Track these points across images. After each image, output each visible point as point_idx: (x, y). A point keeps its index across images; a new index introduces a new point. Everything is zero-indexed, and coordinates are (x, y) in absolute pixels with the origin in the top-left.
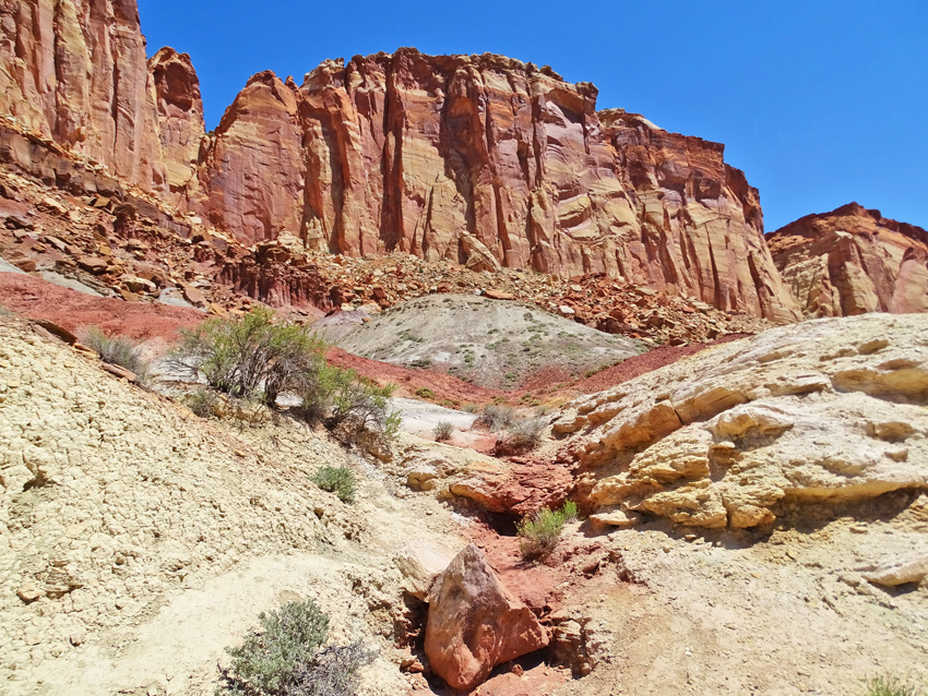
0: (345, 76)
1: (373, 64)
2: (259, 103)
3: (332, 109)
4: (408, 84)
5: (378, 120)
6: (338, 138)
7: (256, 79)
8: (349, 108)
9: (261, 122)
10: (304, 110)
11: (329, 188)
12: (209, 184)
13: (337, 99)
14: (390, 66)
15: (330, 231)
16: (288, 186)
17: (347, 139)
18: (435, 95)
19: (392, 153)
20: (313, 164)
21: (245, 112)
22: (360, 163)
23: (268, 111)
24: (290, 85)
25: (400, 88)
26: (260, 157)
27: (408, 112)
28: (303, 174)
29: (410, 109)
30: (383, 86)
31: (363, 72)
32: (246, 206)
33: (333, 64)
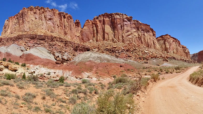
0: (97, 18)
1: (101, 16)
2: (87, 24)
3: (96, 23)
4: (106, 18)
5: (102, 23)
6: (97, 26)
7: (86, 21)
8: (98, 22)
9: (87, 26)
10: (93, 23)
11: (96, 33)
12: (82, 35)
13: (96, 21)
14: (103, 16)
15: (96, 39)
16: (91, 34)
17: (98, 26)
18: (110, 19)
19: (104, 28)
20: (94, 31)
21: (85, 25)
22: (100, 29)
23: (88, 25)
24: (91, 21)
25: (105, 19)
26: (87, 31)
27: (106, 22)
28: (93, 32)
29: (106, 21)
30: (103, 19)
31: (100, 17)
32: (86, 37)
33: (96, 17)
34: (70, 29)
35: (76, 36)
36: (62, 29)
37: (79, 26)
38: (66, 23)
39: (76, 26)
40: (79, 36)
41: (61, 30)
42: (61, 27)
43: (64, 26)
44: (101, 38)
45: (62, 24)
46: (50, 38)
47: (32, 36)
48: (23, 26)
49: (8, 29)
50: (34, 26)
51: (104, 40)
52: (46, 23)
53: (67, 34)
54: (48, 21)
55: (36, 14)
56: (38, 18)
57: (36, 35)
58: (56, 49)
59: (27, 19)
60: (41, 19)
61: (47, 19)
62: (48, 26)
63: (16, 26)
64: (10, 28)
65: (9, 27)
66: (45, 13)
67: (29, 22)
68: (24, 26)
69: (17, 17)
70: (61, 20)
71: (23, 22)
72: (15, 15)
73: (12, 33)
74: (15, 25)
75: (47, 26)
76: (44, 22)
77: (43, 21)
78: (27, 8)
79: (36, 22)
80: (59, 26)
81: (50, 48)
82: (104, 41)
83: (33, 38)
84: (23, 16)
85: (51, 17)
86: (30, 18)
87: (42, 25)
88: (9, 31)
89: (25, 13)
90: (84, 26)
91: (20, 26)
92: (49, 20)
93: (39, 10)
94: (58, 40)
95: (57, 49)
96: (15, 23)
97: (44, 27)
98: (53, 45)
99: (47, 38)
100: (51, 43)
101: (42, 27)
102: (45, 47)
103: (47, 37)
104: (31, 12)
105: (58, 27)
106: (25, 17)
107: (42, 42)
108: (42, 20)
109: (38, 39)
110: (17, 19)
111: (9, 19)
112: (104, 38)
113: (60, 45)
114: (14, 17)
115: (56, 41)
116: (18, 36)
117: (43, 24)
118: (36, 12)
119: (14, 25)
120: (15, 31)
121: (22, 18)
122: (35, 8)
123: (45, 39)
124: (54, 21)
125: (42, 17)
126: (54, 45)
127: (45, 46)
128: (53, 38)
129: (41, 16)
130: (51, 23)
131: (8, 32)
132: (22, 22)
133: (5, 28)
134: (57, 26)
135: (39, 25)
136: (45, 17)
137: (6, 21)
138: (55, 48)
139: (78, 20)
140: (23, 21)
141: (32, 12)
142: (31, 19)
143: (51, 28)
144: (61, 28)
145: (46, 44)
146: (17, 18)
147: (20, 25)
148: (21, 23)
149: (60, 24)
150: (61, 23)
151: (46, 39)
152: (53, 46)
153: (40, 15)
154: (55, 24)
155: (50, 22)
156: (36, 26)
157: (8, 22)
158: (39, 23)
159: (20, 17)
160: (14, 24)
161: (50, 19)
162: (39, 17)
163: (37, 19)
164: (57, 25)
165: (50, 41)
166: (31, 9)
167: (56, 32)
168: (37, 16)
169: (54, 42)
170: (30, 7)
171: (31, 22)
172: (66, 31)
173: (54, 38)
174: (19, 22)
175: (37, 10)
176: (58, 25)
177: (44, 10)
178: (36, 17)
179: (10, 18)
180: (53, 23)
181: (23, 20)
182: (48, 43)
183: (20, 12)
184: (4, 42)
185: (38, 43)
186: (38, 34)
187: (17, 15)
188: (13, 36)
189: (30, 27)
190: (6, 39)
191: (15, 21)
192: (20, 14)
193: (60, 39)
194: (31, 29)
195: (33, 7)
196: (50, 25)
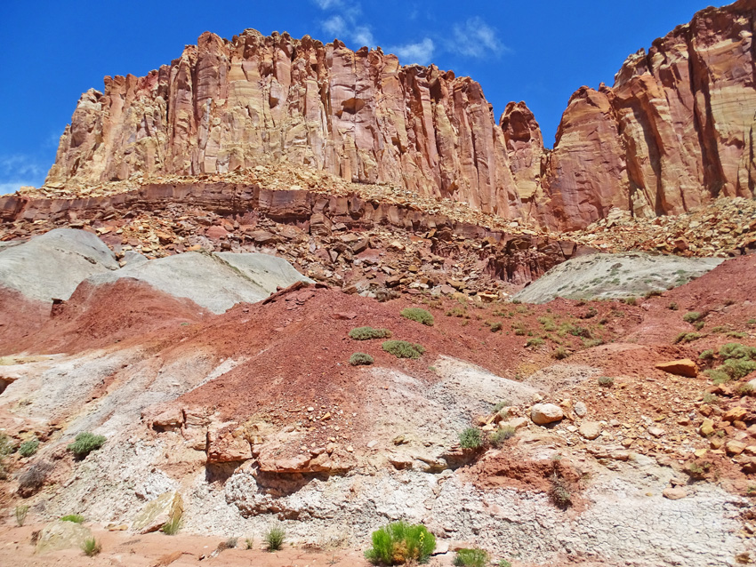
0: (647, 62)
1: (672, 40)
2: (579, 114)
3: (639, 95)
4: (709, 41)
5: (684, 85)
6: (647, 115)
7: (573, 98)
8: (655, 88)
9: (581, 129)
10: (617, 104)
11: (648, 161)
13: (643, 84)
14: (687, 34)
15: (653, 198)
16: (611, 171)
17: (656, 114)
18: (740, 39)
19: (703, 110)
20: (630, 146)
21: (569, 126)
22: (672, 130)
23: (586, 119)
24: (602, 90)
25: (701, 49)
26: (584, 156)
27: (712, 67)
28: (622, 157)
29: (716, 63)
30: (686, 54)
31: (662, 51)
32: (579, 197)
33: (635, 57)
34: (471, 160)
35: (512, 197)
36: (424, 160)
37: (527, 138)
38: (447, 129)
39: (507, 137)
40: (532, 199)
41: (420, 167)
42: (418, 149)
43: (438, 144)
44: (694, 186)
45: (425, 133)
46: (344, 210)
47: (227, 193)
48: (194, 141)
49: (94, 149)
50: (258, 145)
51: (715, 194)
52: (330, 129)
53: (456, 188)
54: (339, 115)
55: (275, 75)
56: (282, 98)
57: (254, 191)
58: (368, 268)
59: (220, 102)
60: (301, 105)
61: (336, 104)
62: (339, 149)
63: (149, 135)
64: (109, 147)
65: (100, 138)
66: (323, 71)
67: (231, 120)
68: (203, 143)
69: (164, 84)
70: (419, 110)
71: (198, 116)
72: (154, 74)
73: (116, 179)
74: (146, 128)
75: (332, 145)
76: (317, 122)
77: (313, 117)
78: (226, 42)
79: (270, 124)
80: (404, 142)
81: (332, 269)
82: (721, 200)
83: (234, 207)
84: (201, 80)
85: (360, 96)
86: (240, 98)
87: (308, 142)
88: (99, 164)
89: (215, 68)
90: (563, 127)
91: (177, 140)
92: (346, 115)
93: (293, 57)
94: (394, 217)
95: (375, 268)
96: (145, 120)
97: (319, 150)
98: (355, 248)
99: (320, 206)
100: (345, 238)
101: (307, 153)
102: (300, 260)
103: (320, 201)
104: (245, 63)
105: (402, 150)
106: (212, 89)
107: (289, 230)
108: (304, 114)
109: (267, 216)
110: (160, 98)
111: (108, 88)
112: (714, 180)
113: (401, 247)
114: (146, 84)
115: (381, 224)
116: (141, 194)
117: (309, 133)
118: (274, 62)
119: (139, 128)
120: (137, 168)
121: (189, 96)
122: (270, 40)
123: (308, 217)
124: (379, 115)
125: (304, 96)
126: (362, 249)
127: (300, 255)
128: (363, 210)
129: (302, 90)
130: (358, 130)
131: (94, 168)
132: (193, 120)
133: (73, 140)
134: (396, 148)
135: (290, 143)
136: (325, 95)
137: (84, 96)
138: (367, 264)
139: (522, 105)
140: (196, 114)
141: (252, 66)
142: (245, 101)
143: (355, 160)
144: (418, 158)
145: (312, 247)
146: (165, 92)
147: (174, 136)
148: (186, 125)
149: (412, 132)
150: (415, 128)
151: (318, 217)
152: (356, 253)
153: (297, 84)
154: (380, 137)
155: (349, 125)
156: (272, 144)
157: (99, 104)
158: (285, 126)
159: (182, 86)
160: (135, 120)
161: (352, 107)
162: (291, 97)
163: (277, 108)
164: (390, 141)
165: (343, 226)
166: (247, 48)
167: (388, 179)
168: (280, 90)
169: (365, 235)
170: (245, 34)
171: (242, 119)
172: (449, 170)
173: (370, 208)
174: (171, 119)
175: (282, 53)
176: (396, 142)
177: (318, 55)
178: (274, 95)
179: (118, 81)
180: (372, 130)
181: (199, 104)
182: (325, 239)
183: (185, 57)
184: (31, 221)
185: (262, 235)
186: (272, 187)
187: (161, 73)
188: (110, 193)
189: (234, 152)
190: (55, 207)
191: (147, 104)
192: (181, 69)
193: (407, 212)
194: (238, 161)
195: (259, 38)
196: (352, 140)
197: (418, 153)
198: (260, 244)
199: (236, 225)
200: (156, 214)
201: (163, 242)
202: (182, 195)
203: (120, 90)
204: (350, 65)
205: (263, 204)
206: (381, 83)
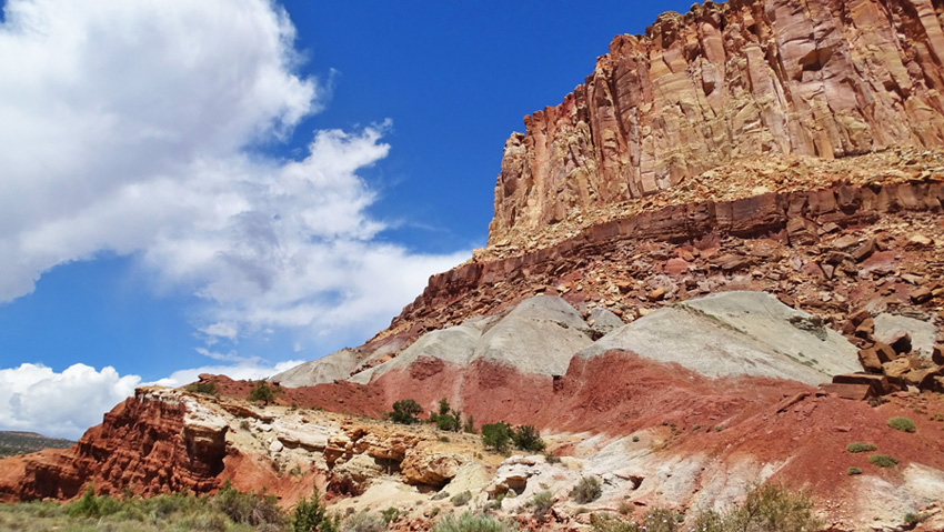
42: (930, 86)
45: (936, 61)
46: (831, 204)
47: (678, 217)
48: (625, 161)
49: (528, 193)
50: (700, 144)
52: (789, 99)
54: (798, 78)
55: (704, 56)
56: (719, 80)
57: (709, 208)
58: (881, 280)
59: (646, 108)
60: (744, 80)
61: (790, 66)
62: (808, 120)
63: (577, 165)
64: (540, 188)
65: (531, 182)
66: (765, 30)
67: (661, 124)
68: (636, 159)
69: (583, 106)
70: (917, 32)
71: (625, 131)
72: (570, 98)
73: (554, 221)
74: (574, 159)
75: (795, 119)
76: (770, 96)
77: (763, 91)
78: (639, 38)
79: (709, 115)
80: (905, 84)
81: (830, 289)
83: (689, 231)
84: (621, 90)
85: (823, 45)
86: (668, 96)
87: (762, 124)
88: (535, 209)
89: (633, 72)
91: (608, 163)
92: (808, 74)
93: (721, 26)
94: (908, 199)
95: (890, 279)
96: (571, 151)
97: (779, 129)
98: (857, 254)
99: (796, 207)
100: (840, 243)
101: (765, 137)
102: (785, 284)
103: (795, 202)
104: (666, 54)
105: (904, 94)
106: (634, 97)
107: (762, 246)
108: (751, 89)
109: (731, 235)
110: (581, 122)
111: (529, 128)
113: (926, 241)
114: (564, 111)
115: (890, 212)
116: (586, 237)
117: (762, 116)
118: (700, 41)
119: (566, 161)
120: (573, 204)
121: (611, 111)
122: (690, 16)
123: (784, 225)
124: (856, 58)
125: (746, 68)
126: (868, 255)
127: (783, 277)
128: (858, 201)
129: (742, 61)
130: (830, 89)
131: (530, 214)
132: (620, 136)
133: (506, 189)
134: (893, 94)
135: (739, 131)
136: (773, 59)
137: (508, 142)
138: (878, 274)
140: (622, 128)
141: (675, 55)
142: (675, 98)
143: (834, 129)
144: (932, 98)
145: (796, 263)
146: (584, 114)
147: (603, 159)
148: (613, 145)
149: (915, 67)
150: (918, 59)
151: (796, 222)
152: (859, 260)
153: (734, 56)
154: (865, 87)
155: (816, 86)
156: (716, 139)
157: (523, 146)
158: (729, 112)
159: (602, 102)
160: (560, 153)
161: (814, 63)
162: (729, 75)
163: (715, 92)
164: (882, 88)
165: (833, 226)
166: (664, 36)
168: (712, 71)
169: (869, 233)
170: (659, 21)
171: (675, 120)
173: (868, 194)
174: (595, 140)
175: (708, 27)
176: (892, 86)
177: (754, 13)
178: (708, 79)
179: (537, 118)
180: (851, 82)
181: (624, 117)
182: (814, 249)
183: (599, 70)
184: (492, 285)
185: (730, 260)
186: (729, 197)
187: (577, 95)
188: (554, 242)
189: (674, 160)
190: (508, 267)
191: (569, 133)
192: (597, 85)
193: (928, 188)
194: (680, 170)
195: (676, 20)
196: (824, 104)
197: (932, 91)
198: (730, 272)
199: (696, 252)
200: (607, 258)
201: (624, 290)
202: (629, 230)
203: (540, 126)
204: (801, 11)
205: (722, 220)
206: (851, 15)
